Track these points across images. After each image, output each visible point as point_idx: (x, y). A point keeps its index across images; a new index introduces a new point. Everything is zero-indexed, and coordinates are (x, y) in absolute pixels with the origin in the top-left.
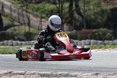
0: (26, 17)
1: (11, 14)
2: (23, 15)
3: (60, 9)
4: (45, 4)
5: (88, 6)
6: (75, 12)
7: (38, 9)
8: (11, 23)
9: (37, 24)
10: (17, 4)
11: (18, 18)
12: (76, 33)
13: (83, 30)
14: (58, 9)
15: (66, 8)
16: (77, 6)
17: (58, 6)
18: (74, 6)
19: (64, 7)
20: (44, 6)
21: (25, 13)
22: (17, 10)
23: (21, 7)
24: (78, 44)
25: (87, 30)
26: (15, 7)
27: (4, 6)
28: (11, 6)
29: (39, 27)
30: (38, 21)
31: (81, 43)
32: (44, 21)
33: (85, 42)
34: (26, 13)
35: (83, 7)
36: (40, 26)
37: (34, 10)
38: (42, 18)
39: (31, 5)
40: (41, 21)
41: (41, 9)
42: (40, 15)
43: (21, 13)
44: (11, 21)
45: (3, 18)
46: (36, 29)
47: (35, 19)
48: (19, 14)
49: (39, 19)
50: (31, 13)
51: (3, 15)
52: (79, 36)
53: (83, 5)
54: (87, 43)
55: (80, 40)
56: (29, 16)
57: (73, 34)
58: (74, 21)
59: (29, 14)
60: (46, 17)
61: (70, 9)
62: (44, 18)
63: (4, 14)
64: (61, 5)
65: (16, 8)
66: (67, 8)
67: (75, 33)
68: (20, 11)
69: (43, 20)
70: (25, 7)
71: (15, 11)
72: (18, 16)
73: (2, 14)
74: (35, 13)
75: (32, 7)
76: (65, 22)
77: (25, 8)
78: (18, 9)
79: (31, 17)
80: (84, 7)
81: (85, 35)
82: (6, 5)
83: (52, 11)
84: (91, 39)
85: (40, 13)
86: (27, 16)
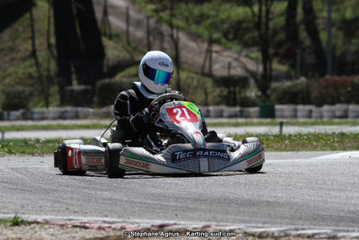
0: (167, 38)
1: (128, 32)
2: (161, 33)
3: (263, 19)
4: (220, 5)
5: (338, 10)
6: (302, 27)
7: (201, 19)
8: (128, 56)
9: (199, 60)
10: (144, 4)
11: (146, 42)
12: (308, 86)
13: (328, 77)
14: (257, 19)
15: (278, 16)
16: (309, 10)
17: (256, 9)
18: (300, 10)
19: (273, 13)
20: (217, 11)
21: (165, 28)
22: (145, 22)
23: (156, 11)
24: (314, 115)
25: (337, 78)
26: (140, 11)
27: (109, 10)
28: (128, 9)
29: (203, 67)
30: (201, 53)
31: (321, 112)
32: (216, 52)
33: (334, 112)
34: (169, 29)
35: (325, 14)
36: (207, 63)
37: (191, 22)
38: (211, 42)
39: (183, 6)
40: (209, 52)
41: (208, 17)
42: (206, 34)
43: (156, 28)
44: (128, 51)
45: (105, 41)
46: (196, 73)
47: (193, 45)
48: (149, 33)
49: (205, 46)
50: (183, 29)
51: (105, 35)
52: (314, 95)
53: (326, 8)
54: (338, 113)
55: (320, 105)
56: (178, 38)
57: (299, 88)
58: (298, 51)
59: (178, 32)
60: (223, 40)
61: (288, 20)
62: (217, 42)
63: (108, 32)
64: (264, 8)
65: (141, 17)
66: (282, 15)
67: (304, 86)
68: (152, 22)
69: (215, 48)
70: (168, 12)
71: (138, 24)
72: (145, 36)
73: (102, 31)
74: (194, 28)
75: (186, 14)
76: (276, 55)
77: (165, 15)
78: (148, 18)
79: (183, 38)
80: (330, 12)
81: (331, 90)
82: (114, 7)
83: (240, 22)
84: (348, 102)
85: (207, 28)
86: (172, 36)
